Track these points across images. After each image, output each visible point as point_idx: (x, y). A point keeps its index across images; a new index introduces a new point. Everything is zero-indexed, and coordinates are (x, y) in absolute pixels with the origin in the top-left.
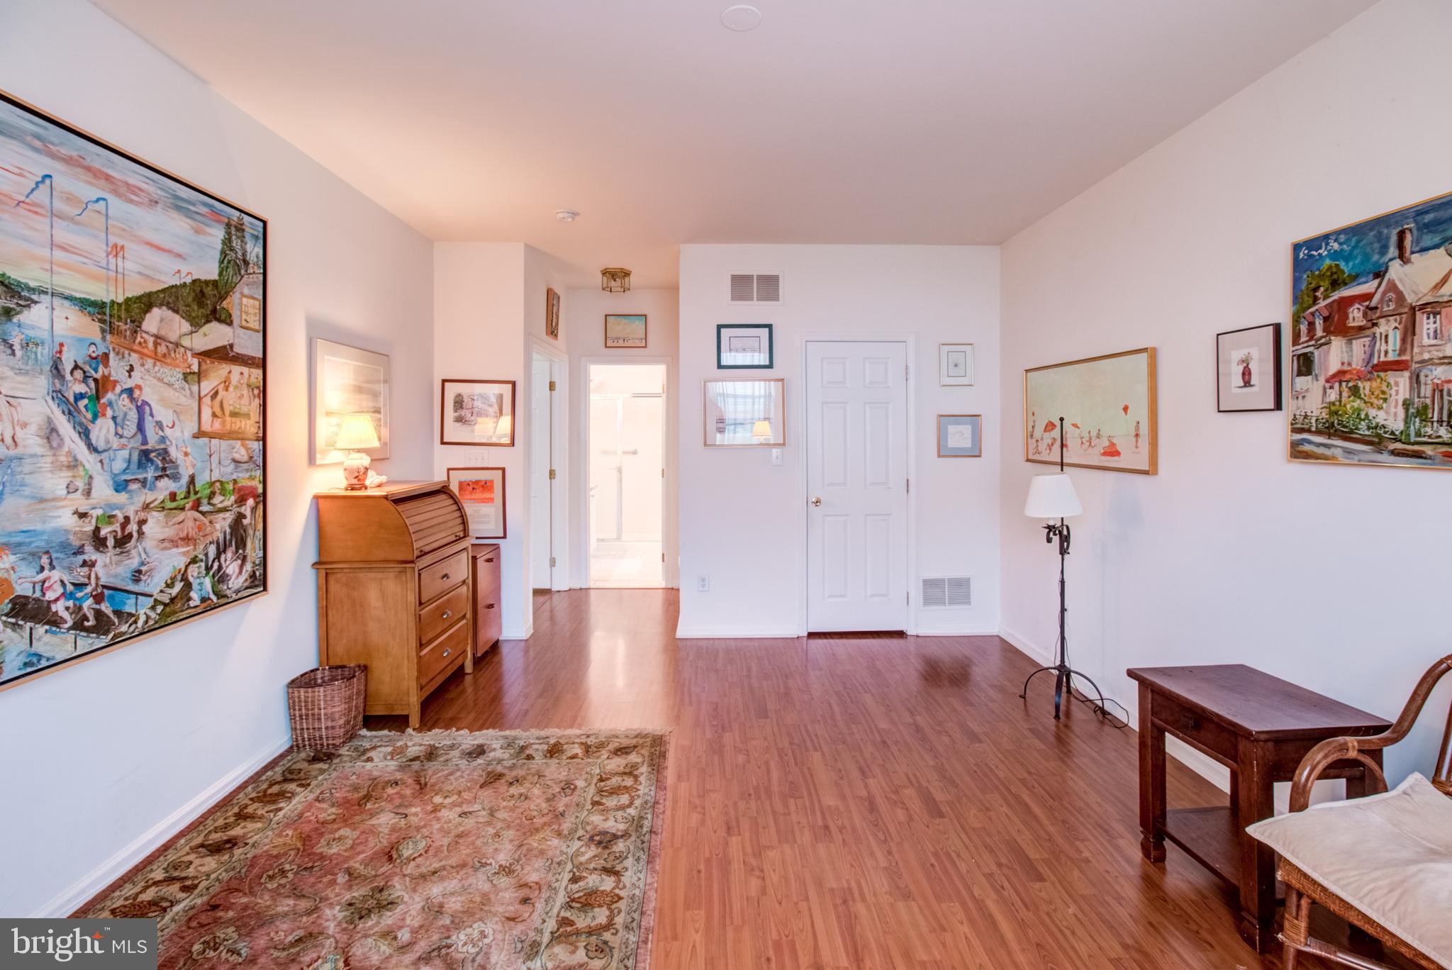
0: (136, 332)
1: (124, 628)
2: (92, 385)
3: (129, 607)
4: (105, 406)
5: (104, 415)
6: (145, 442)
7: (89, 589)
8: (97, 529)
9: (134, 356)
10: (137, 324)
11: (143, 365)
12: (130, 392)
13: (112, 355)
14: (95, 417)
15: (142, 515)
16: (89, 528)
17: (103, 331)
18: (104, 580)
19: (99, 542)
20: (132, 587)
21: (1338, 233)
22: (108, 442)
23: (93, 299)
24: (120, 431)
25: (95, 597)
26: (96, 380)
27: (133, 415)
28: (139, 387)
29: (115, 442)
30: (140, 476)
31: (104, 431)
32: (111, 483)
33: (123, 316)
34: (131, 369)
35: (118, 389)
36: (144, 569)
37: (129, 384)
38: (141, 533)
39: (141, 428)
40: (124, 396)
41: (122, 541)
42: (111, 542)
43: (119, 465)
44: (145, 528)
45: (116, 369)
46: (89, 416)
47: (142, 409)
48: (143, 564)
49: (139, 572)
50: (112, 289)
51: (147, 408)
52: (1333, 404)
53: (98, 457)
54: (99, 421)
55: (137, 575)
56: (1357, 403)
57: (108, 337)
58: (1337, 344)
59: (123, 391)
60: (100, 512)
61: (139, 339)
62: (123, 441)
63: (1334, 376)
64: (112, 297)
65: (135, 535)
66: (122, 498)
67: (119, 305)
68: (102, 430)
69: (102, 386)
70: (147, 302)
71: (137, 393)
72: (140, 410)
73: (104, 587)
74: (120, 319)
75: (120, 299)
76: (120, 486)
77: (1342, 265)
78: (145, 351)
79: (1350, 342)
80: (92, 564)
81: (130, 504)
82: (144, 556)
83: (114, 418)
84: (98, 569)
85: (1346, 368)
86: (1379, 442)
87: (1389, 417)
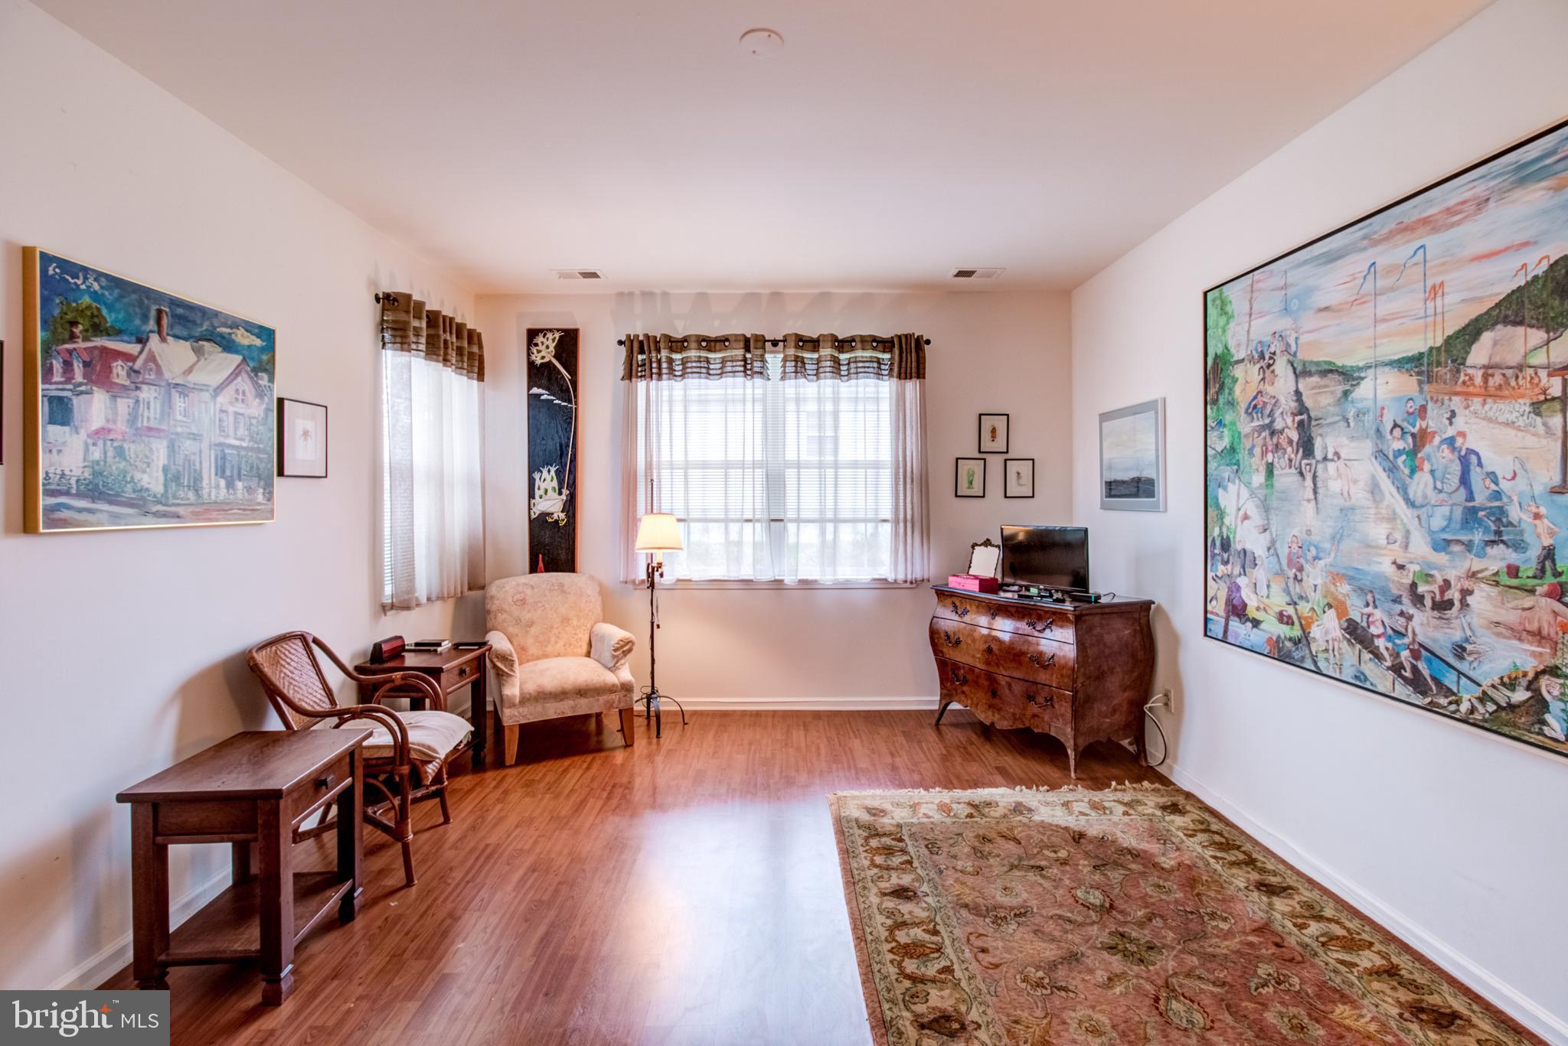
0: (1458, 371)
1: (1443, 701)
2: (1410, 440)
3: (1450, 680)
4: (1423, 460)
5: (1422, 470)
6: (1471, 497)
7: (1406, 641)
8: (1414, 585)
9: (1456, 399)
10: (1459, 362)
11: (1467, 407)
12: (1451, 442)
13: (1430, 405)
14: (1413, 472)
15: (1467, 584)
16: (1408, 581)
17: (1420, 383)
18: (1420, 638)
19: (1418, 600)
20: (1451, 660)
21: (99, 275)
22: (1425, 497)
23: (1410, 354)
24: (1439, 485)
25: (1412, 651)
26: (1413, 435)
27: (1456, 468)
28: (1462, 434)
29: (1433, 497)
30: (1465, 538)
31: (1422, 486)
32: (1429, 539)
33: (1443, 359)
34: (1453, 414)
35: (1437, 440)
36: (1469, 647)
37: (1450, 432)
38: (1464, 605)
39: (1465, 481)
40: (1445, 447)
41: (1442, 606)
42: (1428, 602)
43: (1437, 522)
44: (1469, 599)
45: (1435, 419)
46: (1407, 471)
47: (1467, 460)
48: (1467, 640)
49: (1464, 649)
50: (1430, 335)
51: (1474, 459)
52: (98, 463)
53: (1416, 512)
54: (1418, 475)
55: (1460, 651)
56: (122, 465)
57: (1426, 387)
58: (100, 396)
59: (1442, 442)
60: (1417, 568)
61: (1462, 378)
62: (1442, 496)
63: (97, 432)
64: (1430, 344)
65: (1457, 604)
66: (1442, 558)
67: (1438, 349)
68: (1421, 485)
69: (1421, 439)
70: (1472, 332)
71: (1459, 441)
72: (1464, 461)
73: (1421, 645)
74: (1439, 364)
75: (1439, 342)
76: (1442, 545)
77: (104, 312)
78: (1471, 389)
79: (114, 397)
80: (1410, 618)
81: (1453, 568)
82: (1469, 633)
83: (1432, 472)
84: (1415, 623)
85: (111, 426)
86: (141, 504)
87: (153, 481)
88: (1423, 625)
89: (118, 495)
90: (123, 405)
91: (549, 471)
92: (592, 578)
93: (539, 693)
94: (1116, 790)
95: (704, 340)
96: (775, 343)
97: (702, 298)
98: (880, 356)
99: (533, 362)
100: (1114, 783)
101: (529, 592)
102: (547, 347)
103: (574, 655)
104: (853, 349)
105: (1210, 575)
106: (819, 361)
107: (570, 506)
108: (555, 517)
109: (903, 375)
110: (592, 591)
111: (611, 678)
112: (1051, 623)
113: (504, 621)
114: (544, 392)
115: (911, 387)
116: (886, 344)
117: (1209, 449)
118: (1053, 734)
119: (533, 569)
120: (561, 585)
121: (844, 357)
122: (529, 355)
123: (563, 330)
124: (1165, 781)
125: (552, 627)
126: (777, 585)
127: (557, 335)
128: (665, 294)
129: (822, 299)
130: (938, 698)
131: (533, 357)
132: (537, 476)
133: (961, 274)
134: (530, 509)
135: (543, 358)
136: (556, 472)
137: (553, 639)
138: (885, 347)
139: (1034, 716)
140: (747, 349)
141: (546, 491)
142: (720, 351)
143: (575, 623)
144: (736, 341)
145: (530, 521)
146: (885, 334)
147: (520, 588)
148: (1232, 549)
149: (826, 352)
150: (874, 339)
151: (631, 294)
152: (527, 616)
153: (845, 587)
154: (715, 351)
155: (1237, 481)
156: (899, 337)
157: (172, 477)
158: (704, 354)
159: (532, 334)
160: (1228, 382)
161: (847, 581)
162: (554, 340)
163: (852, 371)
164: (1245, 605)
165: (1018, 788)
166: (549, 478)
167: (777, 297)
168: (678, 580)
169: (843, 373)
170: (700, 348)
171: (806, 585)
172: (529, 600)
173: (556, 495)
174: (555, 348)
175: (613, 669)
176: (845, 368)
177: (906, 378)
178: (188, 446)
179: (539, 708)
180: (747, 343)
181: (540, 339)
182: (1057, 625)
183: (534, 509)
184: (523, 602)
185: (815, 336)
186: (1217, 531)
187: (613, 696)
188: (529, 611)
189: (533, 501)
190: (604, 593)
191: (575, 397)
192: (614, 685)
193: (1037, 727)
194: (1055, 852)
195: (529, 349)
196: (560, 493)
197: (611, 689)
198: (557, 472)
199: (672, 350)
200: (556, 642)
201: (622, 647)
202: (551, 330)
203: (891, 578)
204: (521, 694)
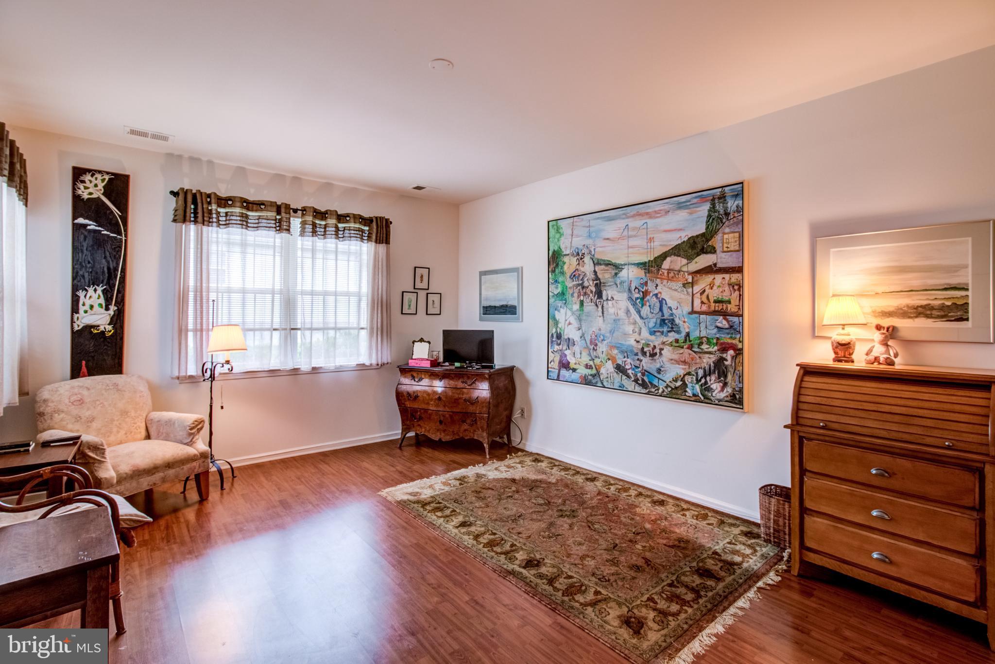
0: (659, 270)
1: (653, 390)
2: (641, 294)
3: (655, 382)
4: (646, 301)
5: (646, 305)
6: (663, 315)
7: (640, 369)
8: (643, 348)
9: (658, 280)
10: (659, 267)
11: (662, 283)
12: (656, 295)
13: (649, 282)
14: (643, 306)
15: (662, 346)
16: (640, 347)
17: (645, 273)
18: (645, 368)
19: (644, 353)
20: (656, 374)
22: (647, 315)
23: (642, 262)
24: (652, 311)
25: (642, 373)
26: (643, 292)
27: (658, 305)
28: (660, 293)
29: (650, 316)
30: (661, 330)
31: (646, 311)
32: (648, 331)
33: (653, 265)
34: (657, 285)
35: (651, 294)
36: (662, 369)
37: (656, 292)
38: (661, 354)
39: (661, 309)
40: (654, 297)
41: (653, 355)
42: (648, 354)
43: (651, 325)
44: (662, 352)
45: (651, 287)
46: (640, 305)
47: (662, 302)
48: (662, 367)
49: (660, 370)
50: (649, 256)
51: (664, 301)
53: (644, 321)
54: (644, 307)
55: (659, 371)
57: (647, 275)
59: (653, 295)
60: (644, 342)
61: (660, 273)
62: (653, 315)
64: (649, 259)
65: (658, 354)
66: (653, 337)
67: (652, 261)
68: (645, 311)
69: (646, 293)
70: (664, 256)
71: (659, 295)
72: (661, 302)
73: (645, 370)
74: (652, 267)
75: (652, 259)
76: (653, 333)
78: (663, 277)
80: (641, 361)
81: (657, 341)
82: (662, 364)
83: (650, 306)
84: (643, 362)
88: (646, 363)
91: (95, 290)
92: (140, 377)
93: (134, 471)
94: (510, 459)
95: (245, 202)
96: (295, 211)
97: (241, 172)
98: (363, 227)
99: (79, 196)
100: (508, 456)
101: (85, 393)
102: (96, 186)
104: (347, 222)
105: (550, 350)
106: (326, 226)
107: (118, 320)
108: (102, 328)
109: (378, 241)
110: (143, 388)
111: (191, 451)
112: (475, 380)
113: (62, 420)
114: (91, 223)
115: (382, 248)
116: (367, 221)
117: (550, 293)
118: (475, 438)
119: (75, 373)
120: (116, 385)
121: (340, 225)
122: (74, 189)
123: (113, 174)
124: (522, 451)
125: (112, 420)
126: (295, 372)
127: (107, 177)
128: (210, 163)
129: (327, 186)
130: (401, 431)
131: (80, 192)
132: (81, 294)
133: (416, 188)
134: (72, 322)
135: (91, 194)
136: (103, 291)
137: (115, 430)
138: (365, 223)
139: (465, 430)
140: (279, 213)
141: (92, 307)
142: (256, 211)
143: (133, 414)
144: (271, 206)
145: (73, 333)
146: (366, 215)
147: (76, 390)
148: (562, 338)
149: (332, 221)
150: (361, 217)
151: (180, 157)
152: (86, 413)
153: (338, 370)
154: (252, 211)
155: (565, 308)
156: (376, 218)
158: (244, 211)
159: (78, 173)
160: (561, 263)
161: (341, 366)
162: (103, 180)
163: (347, 235)
164: (569, 363)
166: (95, 296)
167: (297, 180)
169: (340, 236)
170: (242, 207)
171: (315, 370)
172: (87, 400)
173: (103, 311)
174: (104, 187)
175: (190, 444)
176: (342, 233)
177: (380, 243)
179: (134, 484)
180: (278, 209)
181: (87, 177)
182: (478, 381)
183: (78, 322)
184: (81, 402)
185: (323, 210)
186: (554, 330)
187: (194, 464)
188: (88, 409)
189: (76, 316)
190: (153, 389)
191: (126, 231)
192: (195, 455)
193: (467, 436)
195: (74, 184)
196: (107, 309)
197: (191, 459)
198: (104, 292)
199: (219, 206)
200: (118, 432)
201: (197, 425)
202: (100, 172)
203: (367, 363)
204: (118, 475)
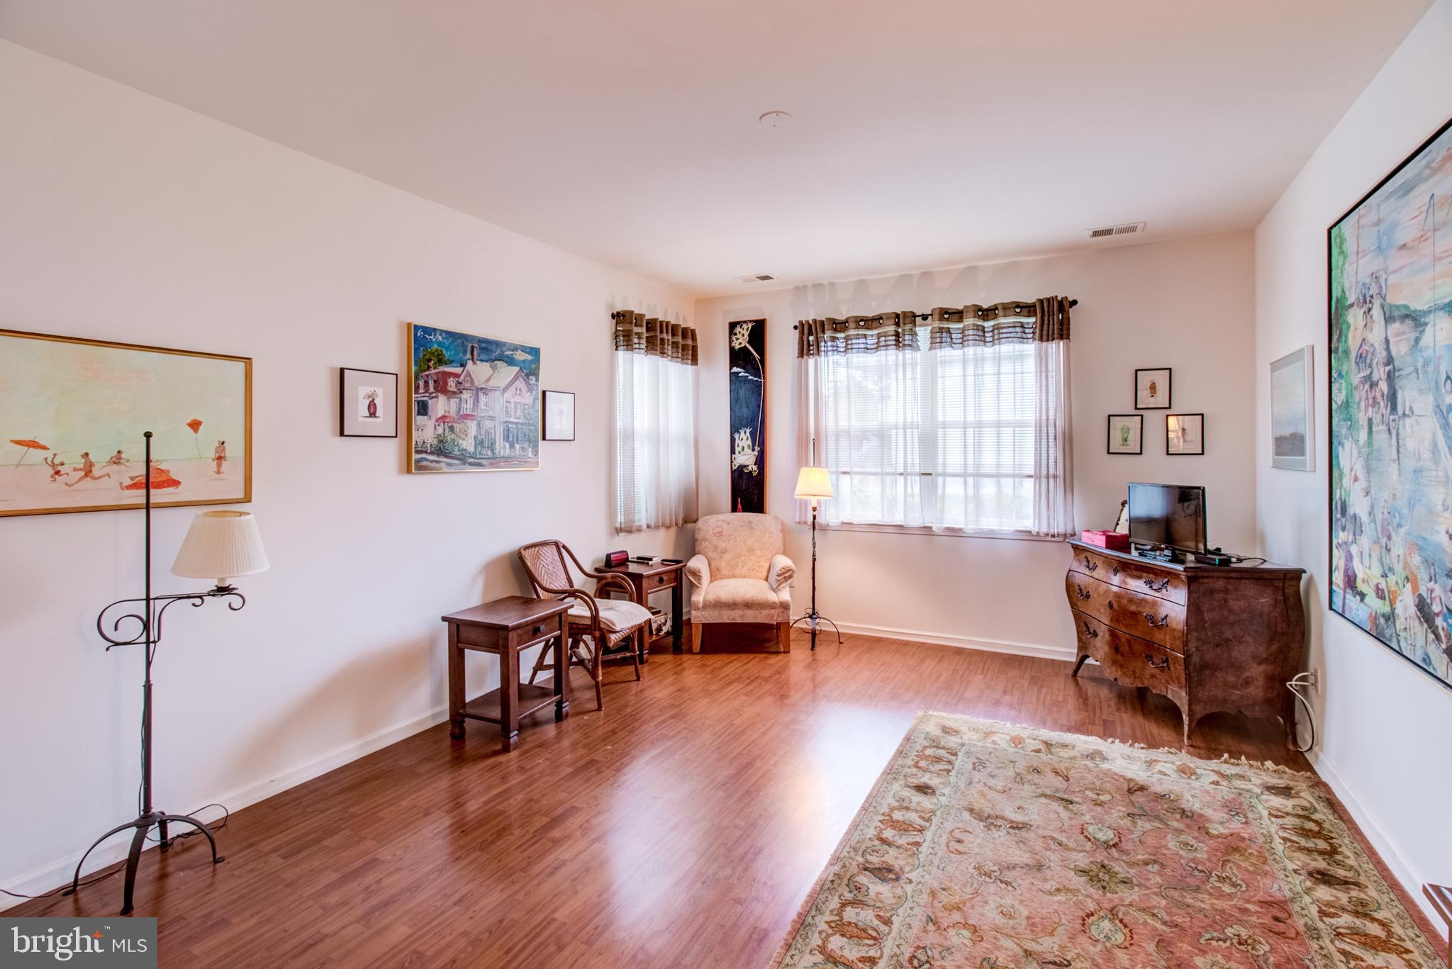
21: (442, 331)
52: (440, 435)
56: (453, 436)
58: (442, 398)
63: (440, 418)
77: (444, 352)
79: (449, 399)
85: (447, 414)
86: (464, 458)
87: (468, 445)
89: (450, 453)
90: (454, 402)
91: (745, 432)
92: (776, 518)
93: (716, 602)
94: (1226, 762)
95: (862, 320)
96: (925, 317)
97: (862, 284)
98: (1025, 320)
99: (733, 347)
100: (1226, 755)
101: (725, 526)
102: (743, 335)
103: (756, 577)
104: (996, 317)
105: (1335, 541)
106: (963, 331)
107: (761, 461)
108: (750, 468)
109: (1045, 337)
110: (774, 529)
111: (773, 597)
112: (1167, 583)
113: (706, 547)
114: (741, 370)
115: (1056, 349)
116: (1028, 309)
117: (1333, 403)
118: (1169, 696)
119: (734, 509)
120: (751, 522)
121: (989, 324)
122: (730, 343)
123: (754, 321)
124: (1309, 767)
125: (740, 555)
126: (927, 531)
127: (750, 325)
128: (832, 284)
129: (969, 272)
130: (1075, 651)
131: (733, 344)
132: (736, 436)
133: (1096, 234)
134: (732, 462)
135: (740, 344)
136: (750, 433)
137: (740, 564)
138: (1029, 312)
139: (1153, 676)
140: (898, 324)
141: (743, 449)
142: (876, 328)
143: (758, 552)
144: (887, 318)
145: (733, 472)
146: (1030, 299)
147: (719, 524)
148: (1348, 514)
149: (969, 321)
150: (1018, 305)
151: (805, 287)
152: (722, 545)
153: (990, 536)
154: (872, 329)
155: (1350, 439)
156: (1041, 301)
157: (479, 443)
158: (862, 332)
159: (733, 326)
160: (1344, 327)
161: (991, 531)
162: (747, 329)
163: (996, 337)
164: (1355, 576)
165: (1110, 740)
166: (745, 438)
167: (926, 275)
168: (843, 523)
169: (988, 339)
170: (858, 327)
171: (954, 532)
172: (725, 533)
173: (750, 451)
174: (749, 335)
175: (775, 590)
176: (990, 334)
177: (1048, 340)
178: (487, 424)
179: (716, 613)
180: (898, 319)
181: (738, 329)
182: (1172, 585)
183: (735, 463)
184: (720, 534)
185: (960, 307)
186: (1338, 496)
187: (773, 611)
188: (724, 542)
189: (734, 456)
190: (785, 530)
191: (764, 373)
192: (774, 603)
193: (1155, 688)
194: (1098, 794)
195: (730, 338)
196: (753, 450)
197: (772, 606)
198: (753, 434)
199: (835, 330)
200: (743, 567)
201: (784, 573)
202: (745, 322)
203: (1035, 530)
204: (704, 601)
